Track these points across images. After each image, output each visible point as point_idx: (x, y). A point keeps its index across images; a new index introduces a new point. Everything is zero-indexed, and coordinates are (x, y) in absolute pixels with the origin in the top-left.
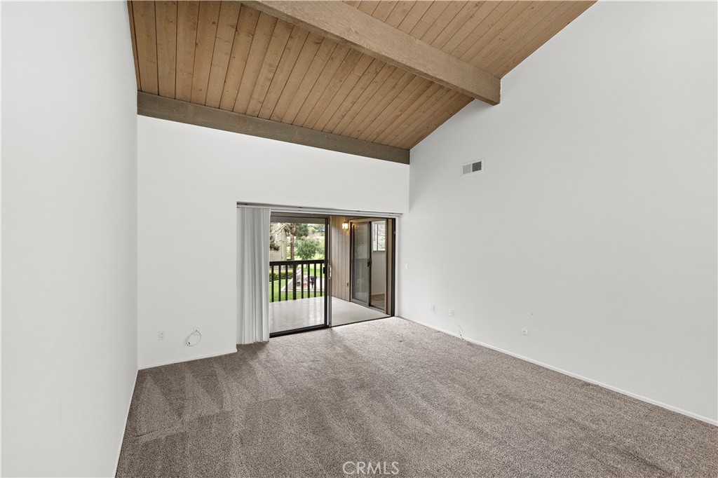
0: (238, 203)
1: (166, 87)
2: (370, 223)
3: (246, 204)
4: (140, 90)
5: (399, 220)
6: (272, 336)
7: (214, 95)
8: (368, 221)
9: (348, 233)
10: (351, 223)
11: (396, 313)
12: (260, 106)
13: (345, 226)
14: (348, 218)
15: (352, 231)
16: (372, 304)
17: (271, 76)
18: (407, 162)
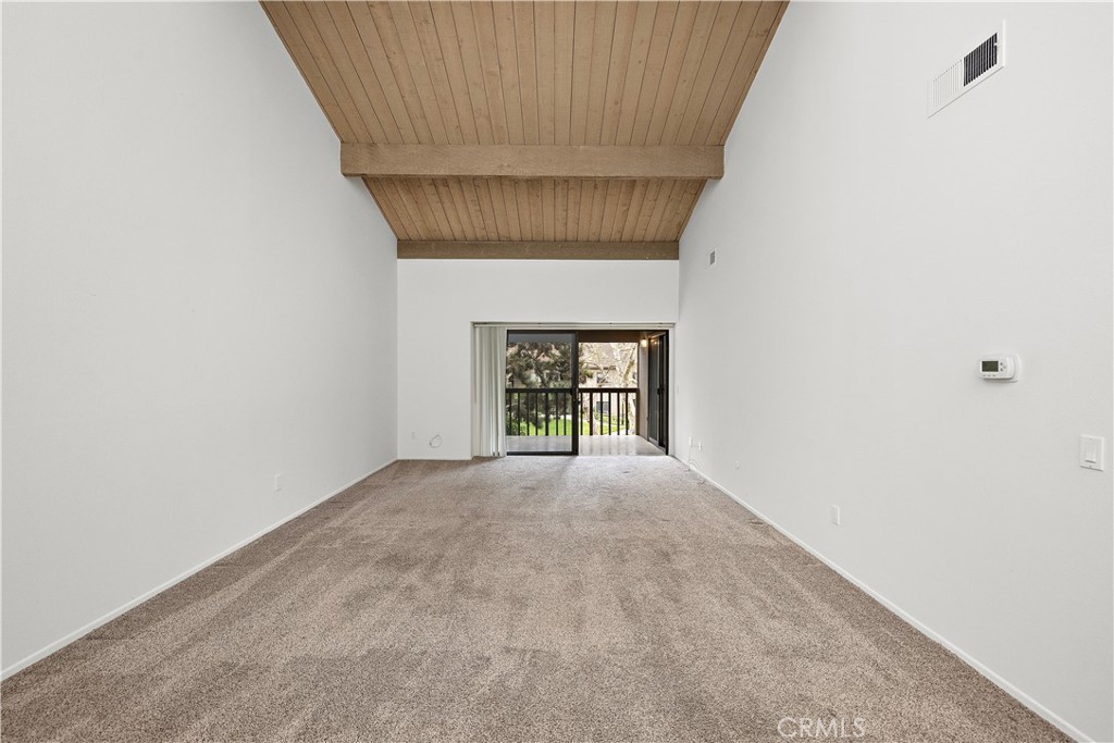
0: (473, 323)
1: (412, 234)
2: (661, 337)
4: (399, 240)
5: (672, 331)
6: (509, 454)
7: (446, 232)
10: (650, 340)
11: (669, 452)
13: (644, 343)
14: (648, 333)
15: (650, 348)
18: (676, 257)
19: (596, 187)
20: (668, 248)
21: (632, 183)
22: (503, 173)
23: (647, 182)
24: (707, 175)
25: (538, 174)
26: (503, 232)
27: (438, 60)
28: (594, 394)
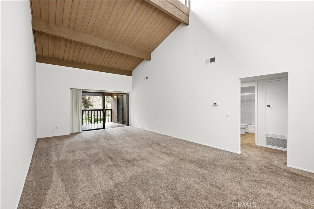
0: (70, 89)
1: (45, 54)
2: (123, 95)
3: (74, 89)
4: (37, 55)
5: (130, 94)
7: (61, 56)
8: (122, 95)
9: (116, 99)
10: (117, 96)
11: (129, 125)
12: (77, 59)
13: (115, 97)
14: (117, 94)
15: (118, 98)
16: (124, 123)
17: (79, 52)
18: (131, 75)
19: (119, 55)
20: (130, 73)
21: (128, 56)
22: (98, 46)
23: (132, 57)
24: (144, 58)
25: (109, 49)
26: (84, 60)
27: (91, 9)
28: (95, 111)
